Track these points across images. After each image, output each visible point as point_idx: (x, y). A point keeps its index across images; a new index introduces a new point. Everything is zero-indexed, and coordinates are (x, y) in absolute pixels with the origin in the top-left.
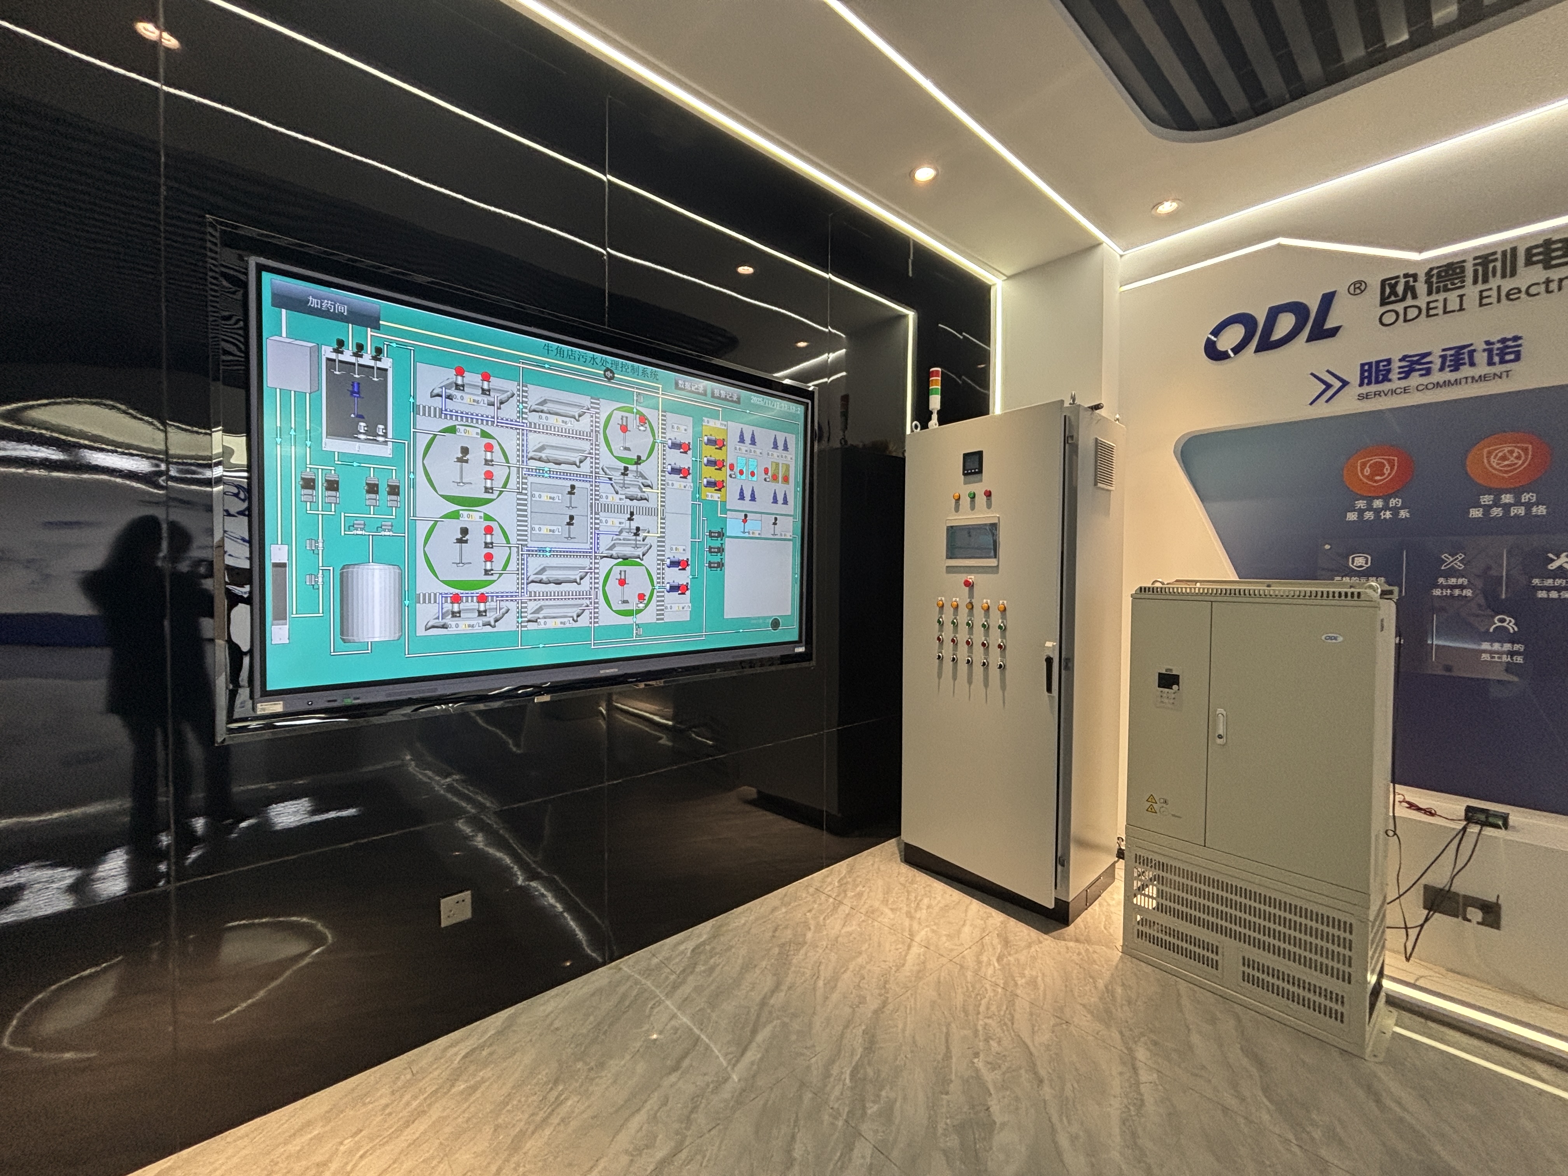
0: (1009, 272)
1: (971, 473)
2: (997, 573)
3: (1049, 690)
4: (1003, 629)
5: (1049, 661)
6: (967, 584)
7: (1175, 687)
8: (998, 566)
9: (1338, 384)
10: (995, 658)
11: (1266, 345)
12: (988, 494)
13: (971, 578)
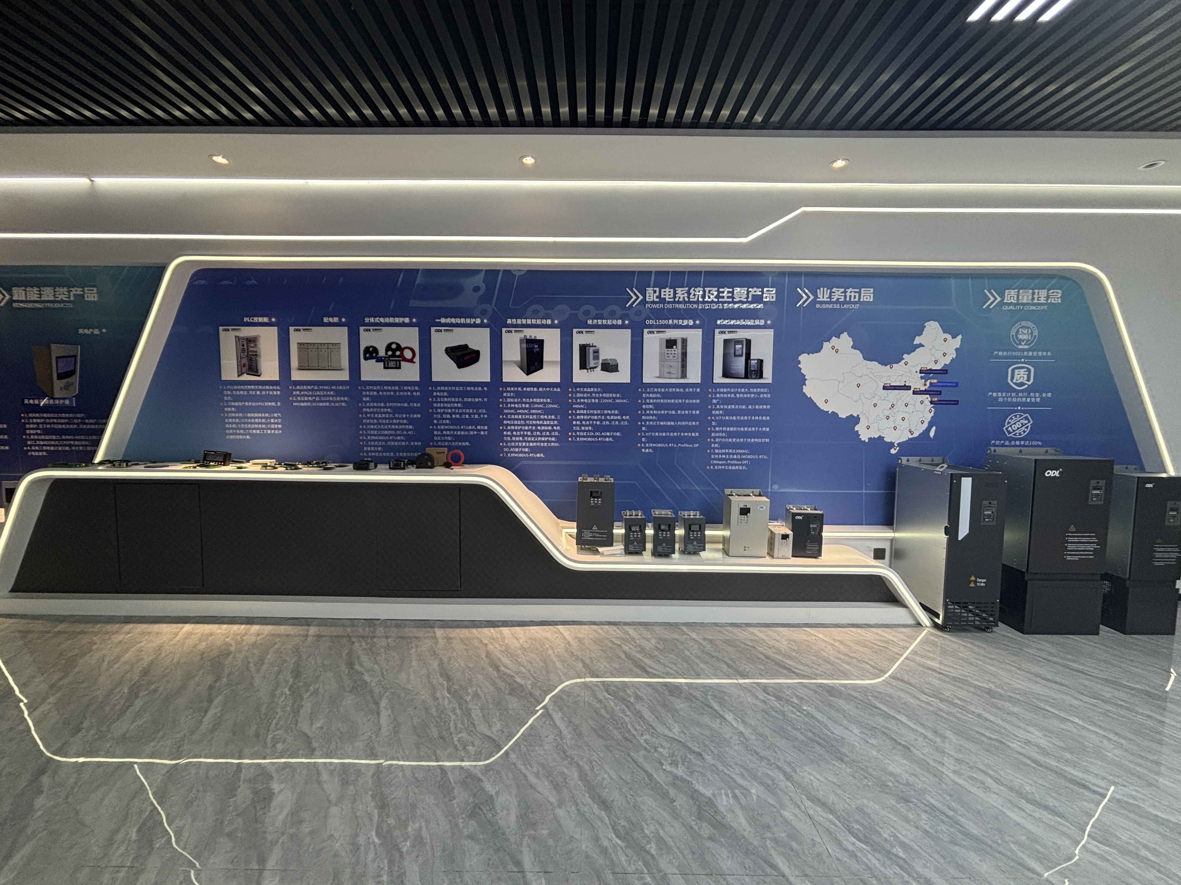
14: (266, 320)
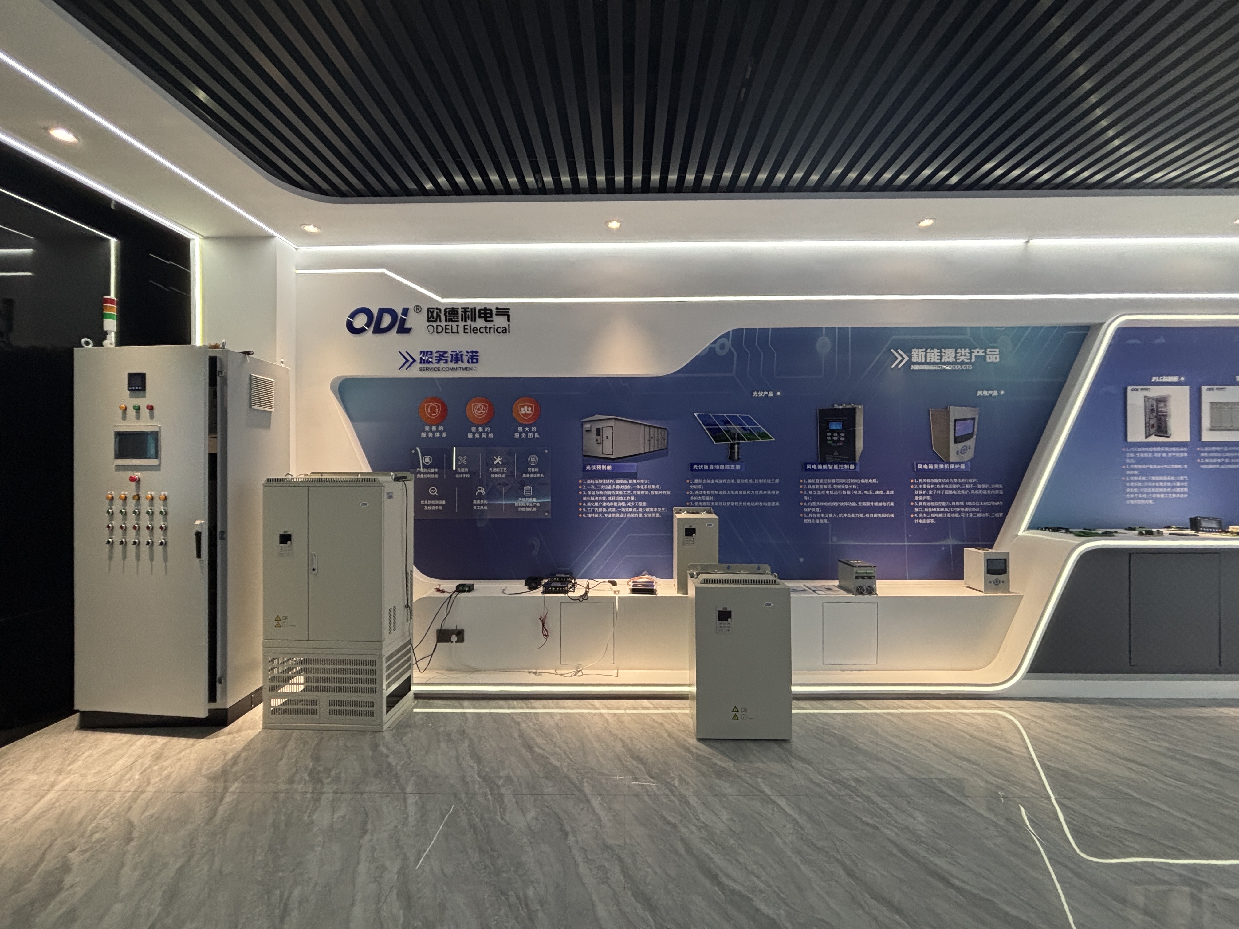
0: (205, 235)
1: (135, 390)
2: (159, 470)
3: (199, 555)
4: (165, 514)
5: (198, 535)
6: (132, 479)
7: (289, 542)
8: (159, 465)
9: (411, 360)
10: (159, 537)
11: (378, 330)
12: (151, 408)
13: (137, 475)
14: (1175, 379)
